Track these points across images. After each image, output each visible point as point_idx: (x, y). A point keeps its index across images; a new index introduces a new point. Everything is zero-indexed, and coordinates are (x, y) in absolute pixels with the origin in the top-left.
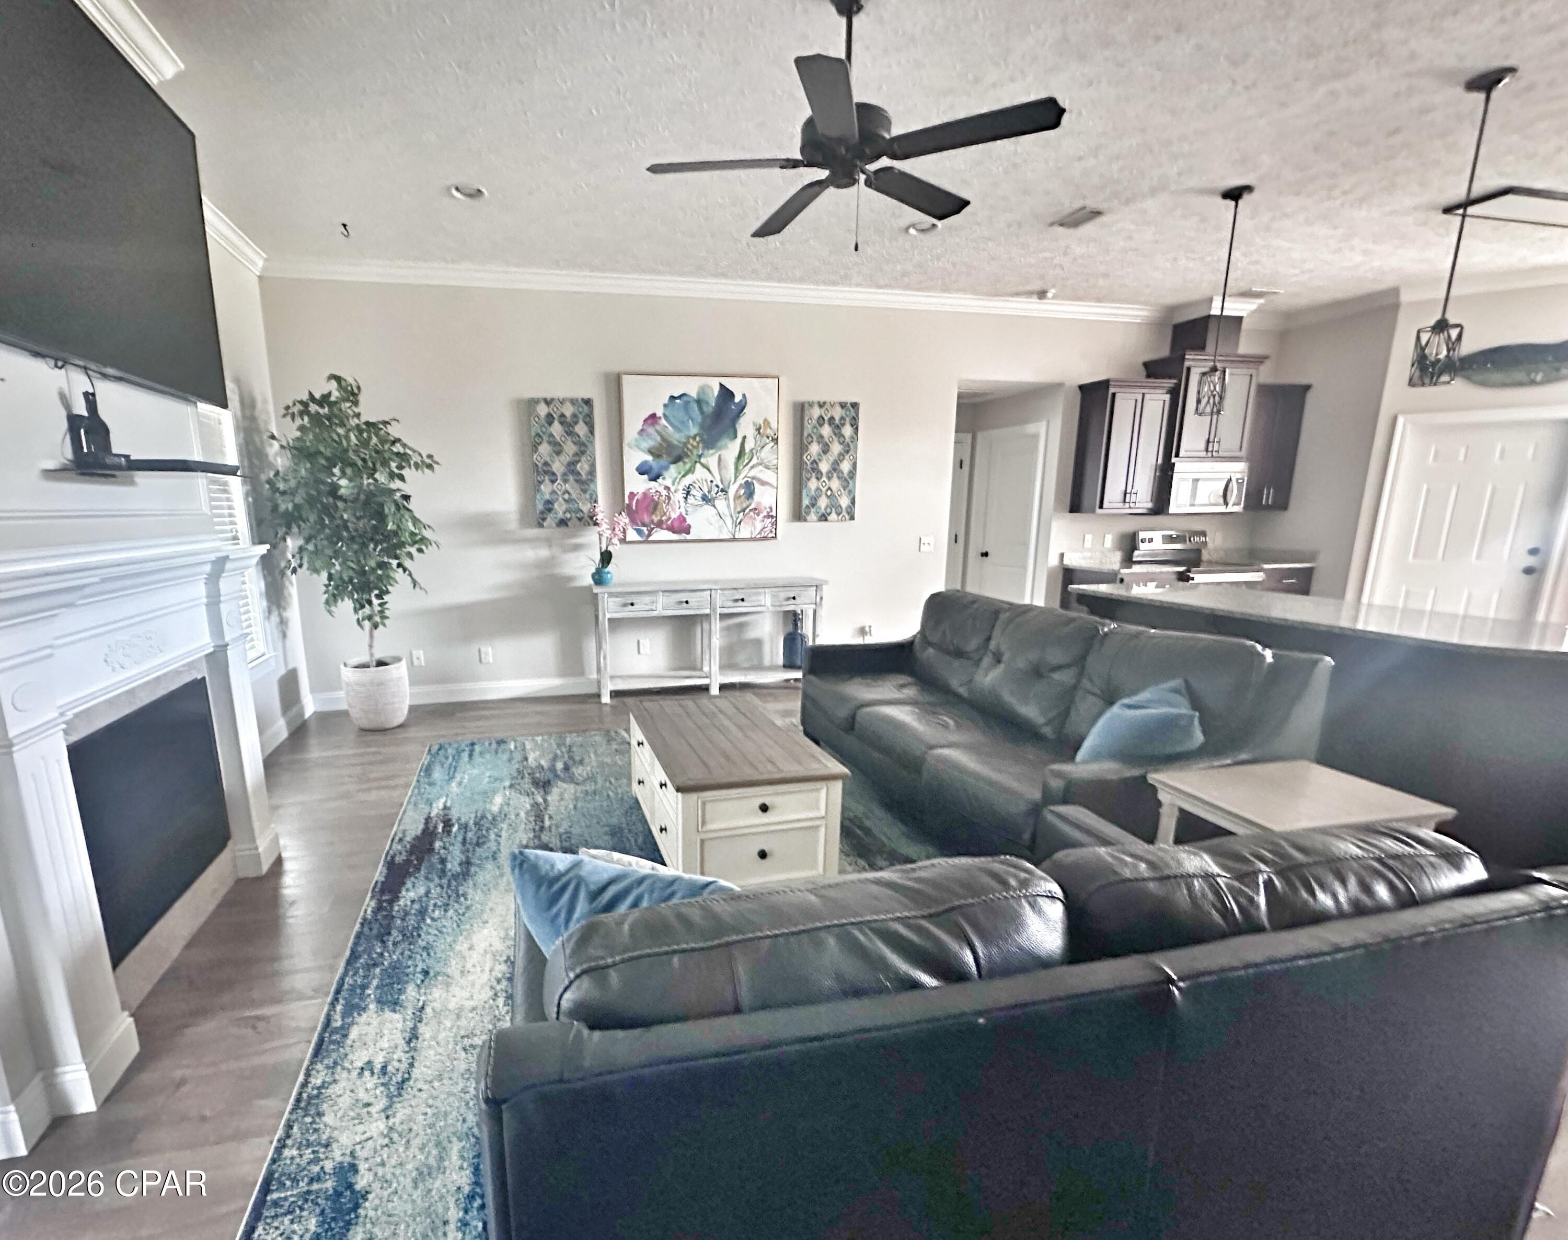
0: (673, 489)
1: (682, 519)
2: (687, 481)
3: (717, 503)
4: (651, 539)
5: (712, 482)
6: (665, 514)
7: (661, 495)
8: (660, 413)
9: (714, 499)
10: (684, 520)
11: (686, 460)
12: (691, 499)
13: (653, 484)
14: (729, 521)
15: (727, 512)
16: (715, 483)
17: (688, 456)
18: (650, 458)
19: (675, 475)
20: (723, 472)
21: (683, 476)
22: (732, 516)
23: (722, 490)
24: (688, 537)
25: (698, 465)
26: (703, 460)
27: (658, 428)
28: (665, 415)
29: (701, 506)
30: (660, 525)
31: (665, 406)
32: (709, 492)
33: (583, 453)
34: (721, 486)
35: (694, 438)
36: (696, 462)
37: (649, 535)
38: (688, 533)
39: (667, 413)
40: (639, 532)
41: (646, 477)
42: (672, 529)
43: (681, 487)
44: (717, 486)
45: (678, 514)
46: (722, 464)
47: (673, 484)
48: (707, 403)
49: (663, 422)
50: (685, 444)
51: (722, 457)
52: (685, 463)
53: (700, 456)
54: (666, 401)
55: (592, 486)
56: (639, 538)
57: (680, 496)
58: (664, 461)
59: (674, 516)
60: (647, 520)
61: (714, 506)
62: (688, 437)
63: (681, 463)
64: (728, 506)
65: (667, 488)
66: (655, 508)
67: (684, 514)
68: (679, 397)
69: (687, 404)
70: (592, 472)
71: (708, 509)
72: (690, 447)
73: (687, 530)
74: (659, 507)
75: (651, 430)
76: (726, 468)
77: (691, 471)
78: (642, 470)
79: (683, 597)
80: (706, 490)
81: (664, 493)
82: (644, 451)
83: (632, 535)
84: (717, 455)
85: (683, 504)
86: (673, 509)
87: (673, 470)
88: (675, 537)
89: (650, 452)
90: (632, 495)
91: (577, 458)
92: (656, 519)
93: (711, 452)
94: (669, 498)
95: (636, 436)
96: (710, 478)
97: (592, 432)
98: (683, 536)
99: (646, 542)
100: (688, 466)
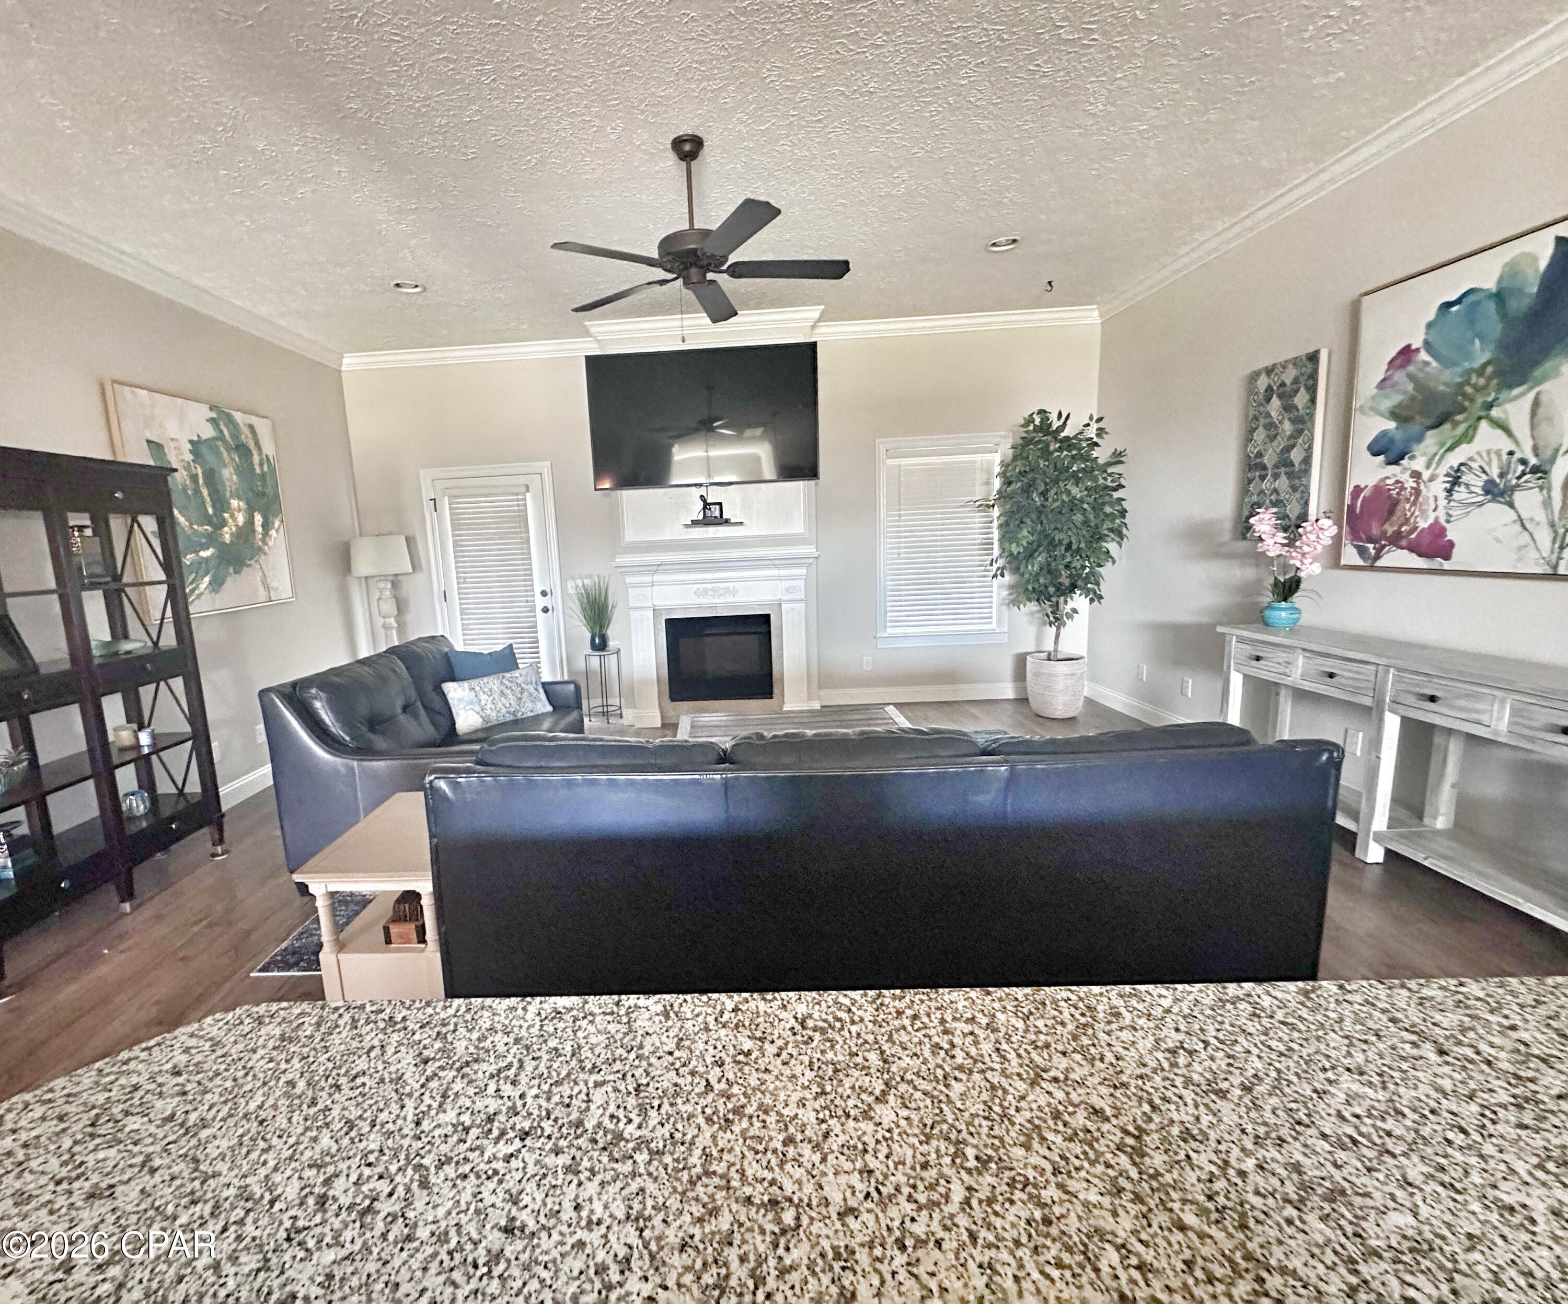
0: (1426, 475)
1: (1437, 531)
2: (1454, 459)
3: (1518, 497)
4: (1379, 563)
5: (1511, 453)
6: (1407, 521)
7: (1403, 488)
8: (1417, 343)
9: (1513, 489)
10: (1443, 531)
11: (1459, 418)
12: (1460, 494)
13: (1394, 469)
14: (1544, 538)
15: (1541, 516)
16: (1518, 455)
17: (1463, 410)
18: (1392, 425)
19: (1434, 449)
20: (1544, 428)
21: (1451, 449)
22: (1552, 525)
23: (1535, 470)
24: (1447, 565)
25: (1484, 425)
26: (1494, 412)
27: (1411, 368)
28: (1427, 345)
29: (1480, 505)
30: (1396, 540)
31: (1430, 326)
32: (1502, 475)
33: (1300, 432)
34: (1533, 461)
35: (1481, 372)
36: (1480, 418)
37: (1378, 557)
38: (1447, 557)
39: (1430, 339)
40: (1362, 552)
41: (1381, 458)
42: (1414, 548)
43: (1444, 469)
44: (1523, 462)
45: (1431, 520)
46: (1541, 411)
47: (1428, 466)
48: (1520, 291)
49: (1424, 356)
50: (1461, 385)
51: (1544, 399)
52: (1456, 424)
53: (1490, 406)
54: (1431, 315)
55: (1304, 481)
56: (1360, 562)
57: (1438, 488)
58: (1415, 428)
59: (1423, 524)
60: (1375, 531)
61: (1511, 505)
62: (1469, 372)
63: (1447, 426)
64: (1547, 504)
65: (1416, 475)
66: (1391, 512)
67: (1442, 521)
68: (1458, 301)
69: (1473, 310)
70: (1307, 460)
71: (1497, 512)
72: (1469, 390)
73: (1446, 551)
74: (1399, 508)
75: (1400, 376)
76: (1549, 419)
77: (1467, 437)
78: (1376, 449)
79: (1330, 665)
80: (1495, 472)
81: (1410, 483)
82: (1382, 415)
83: (1350, 555)
84: (1531, 396)
85: (1442, 502)
86: (1424, 512)
87: (1431, 440)
88: (1421, 563)
89: (1394, 415)
90: (1358, 490)
91: (1292, 442)
92: (1390, 529)
93: (1516, 391)
94: (1417, 492)
95: (1375, 391)
96: (1506, 445)
97: (1313, 401)
98: (1438, 563)
99: (1372, 568)
100: (1461, 429)
